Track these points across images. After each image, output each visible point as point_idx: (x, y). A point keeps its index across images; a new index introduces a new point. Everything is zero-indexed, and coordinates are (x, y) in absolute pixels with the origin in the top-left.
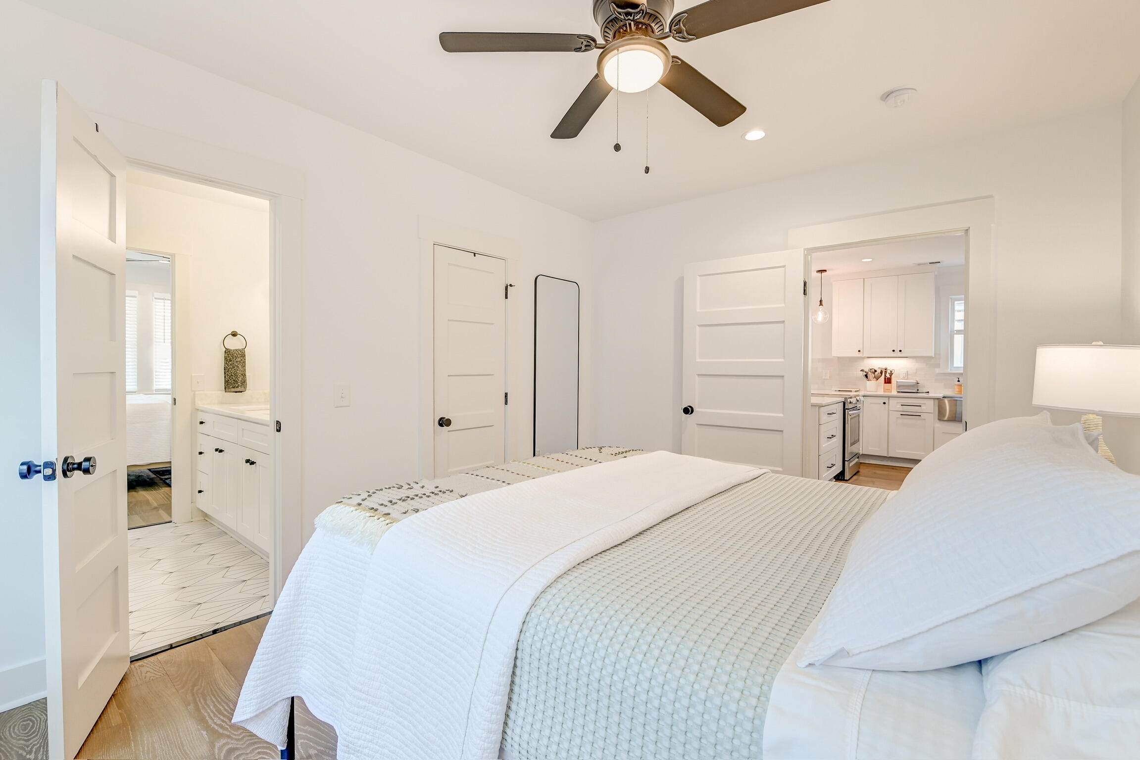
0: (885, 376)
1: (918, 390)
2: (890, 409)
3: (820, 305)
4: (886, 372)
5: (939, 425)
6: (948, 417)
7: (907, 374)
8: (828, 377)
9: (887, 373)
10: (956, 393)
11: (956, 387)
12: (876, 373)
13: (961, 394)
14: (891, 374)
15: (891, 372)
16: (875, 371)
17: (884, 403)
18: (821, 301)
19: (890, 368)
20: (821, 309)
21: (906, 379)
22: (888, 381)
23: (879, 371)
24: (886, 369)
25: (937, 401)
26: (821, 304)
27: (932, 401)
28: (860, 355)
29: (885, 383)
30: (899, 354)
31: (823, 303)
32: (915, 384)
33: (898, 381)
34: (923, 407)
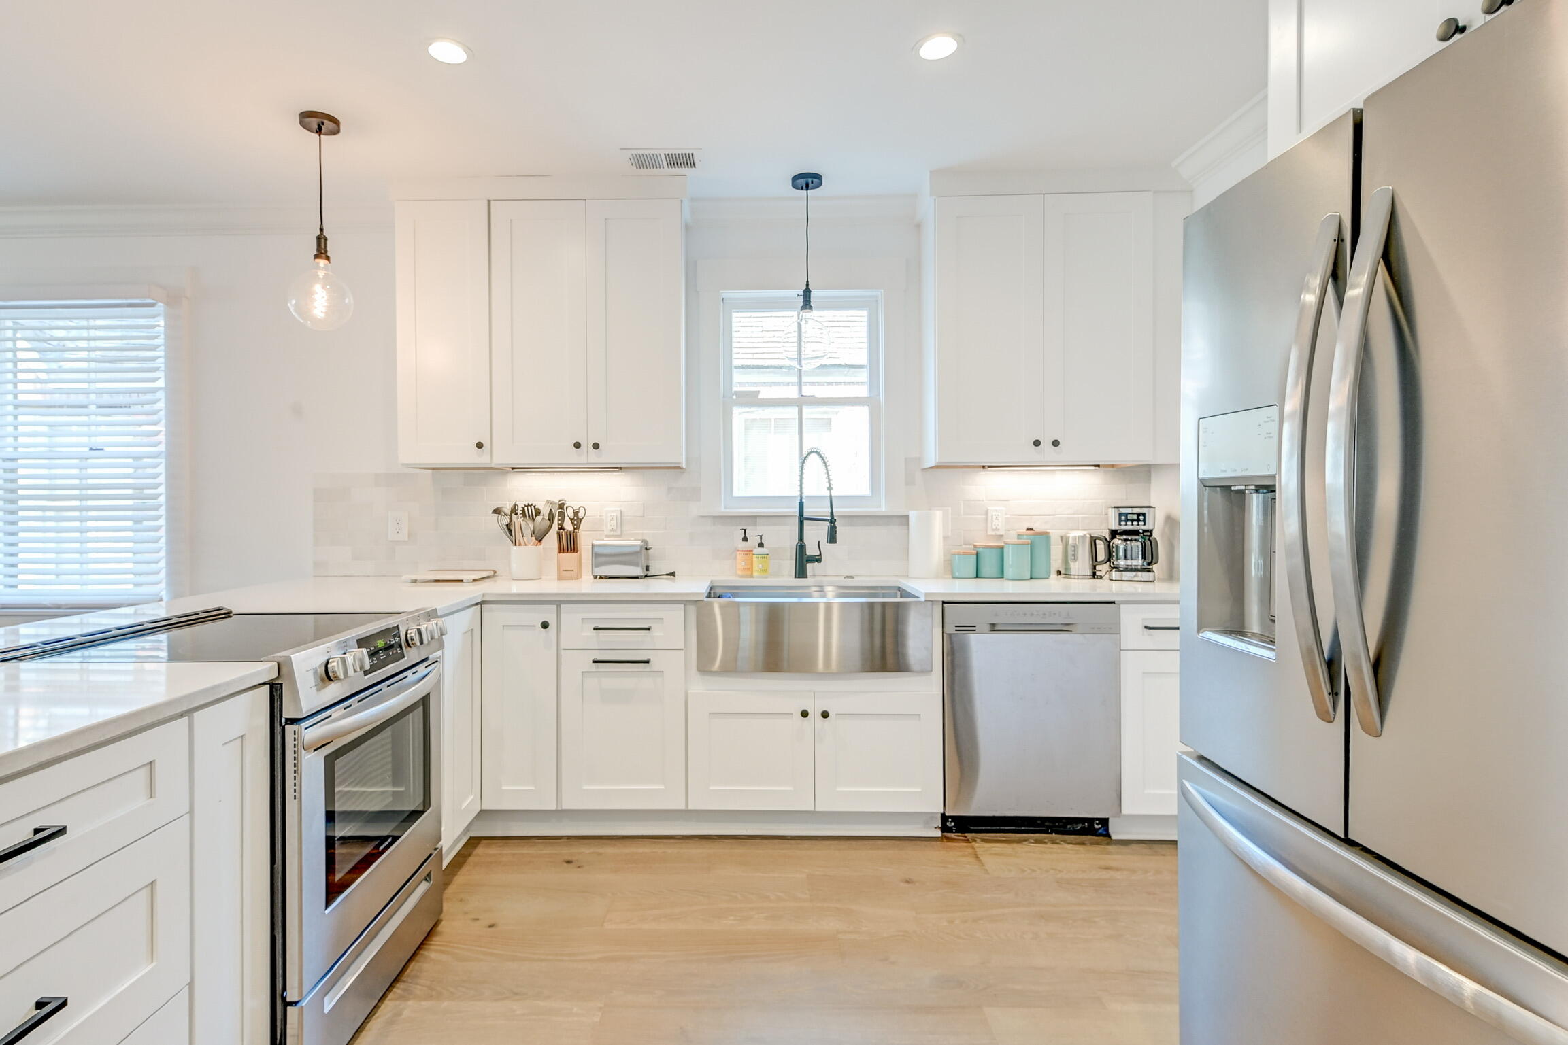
0: (561, 528)
1: (647, 569)
2: (563, 645)
3: (316, 257)
4: (562, 515)
5: (700, 687)
6: (720, 666)
7: (621, 520)
8: (404, 536)
9: (567, 519)
10: (740, 573)
11: (740, 556)
12: (539, 518)
13: (752, 576)
14: (577, 521)
15: (576, 513)
16: (538, 512)
17: (545, 625)
18: (321, 240)
19: (572, 503)
20: (321, 274)
21: (619, 537)
22: (569, 544)
23: (545, 512)
24: (561, 506)
25: (692, 610)
26: (321, 252)
27: (679, 611)
28: (481, 459)
29: (561, 550)
30: (594, 458)
31: (331, 250)
32: (638, 549)
33: (595, 542)
34: (657, 632)
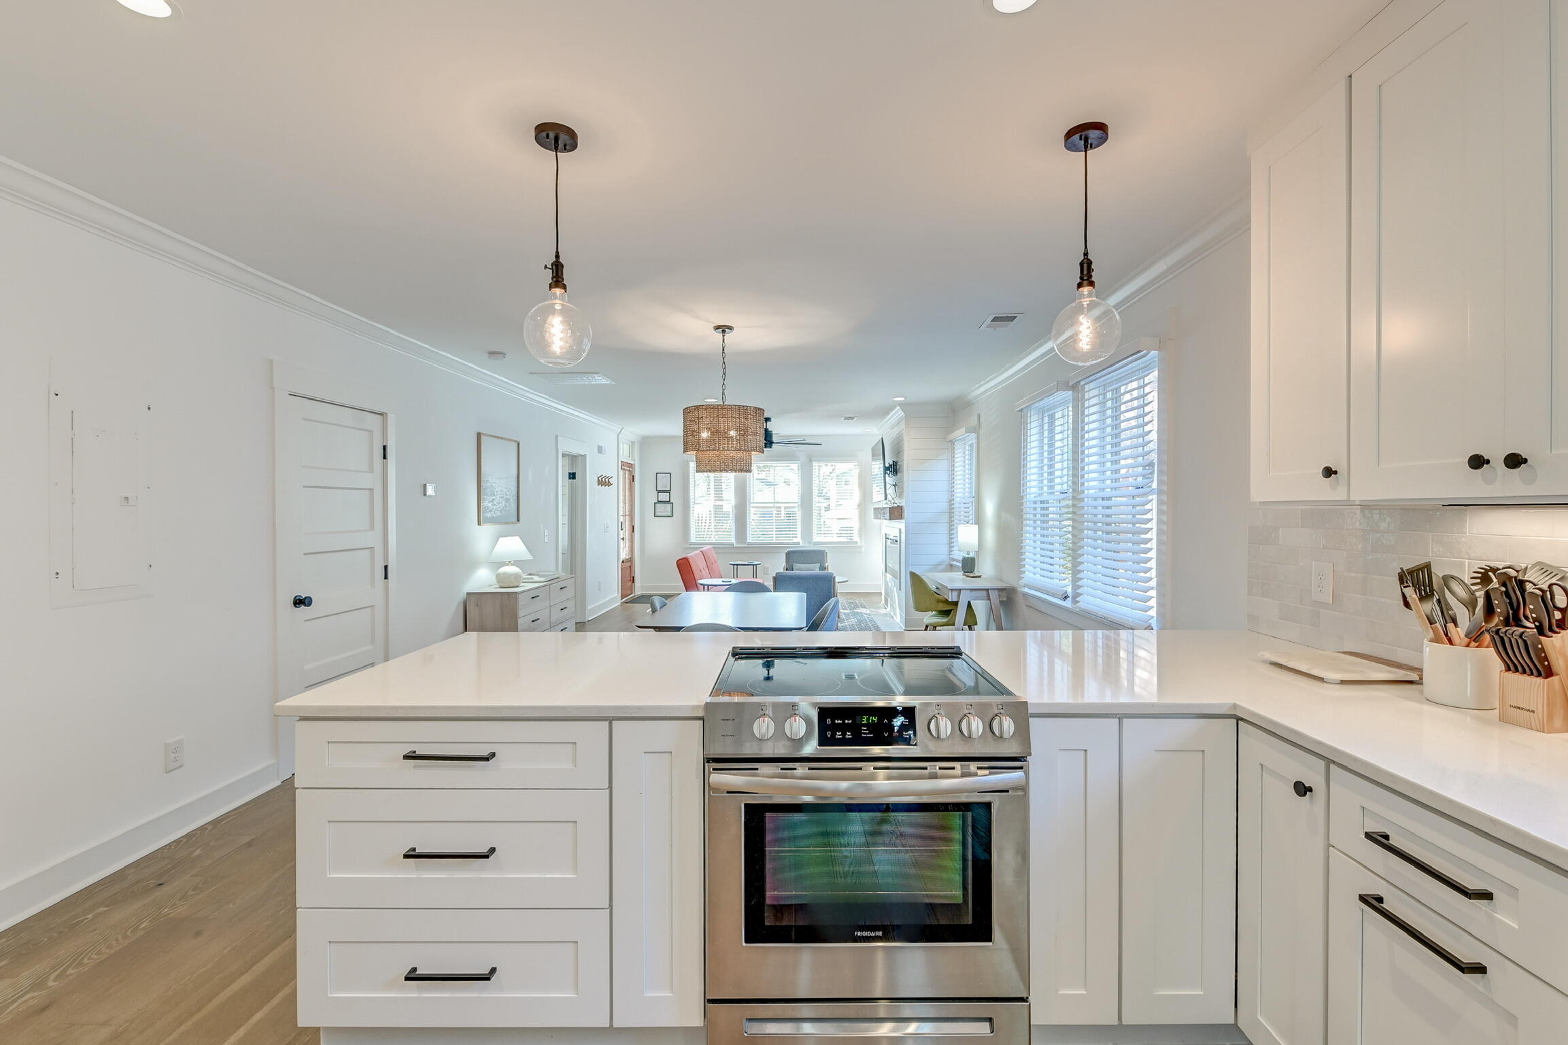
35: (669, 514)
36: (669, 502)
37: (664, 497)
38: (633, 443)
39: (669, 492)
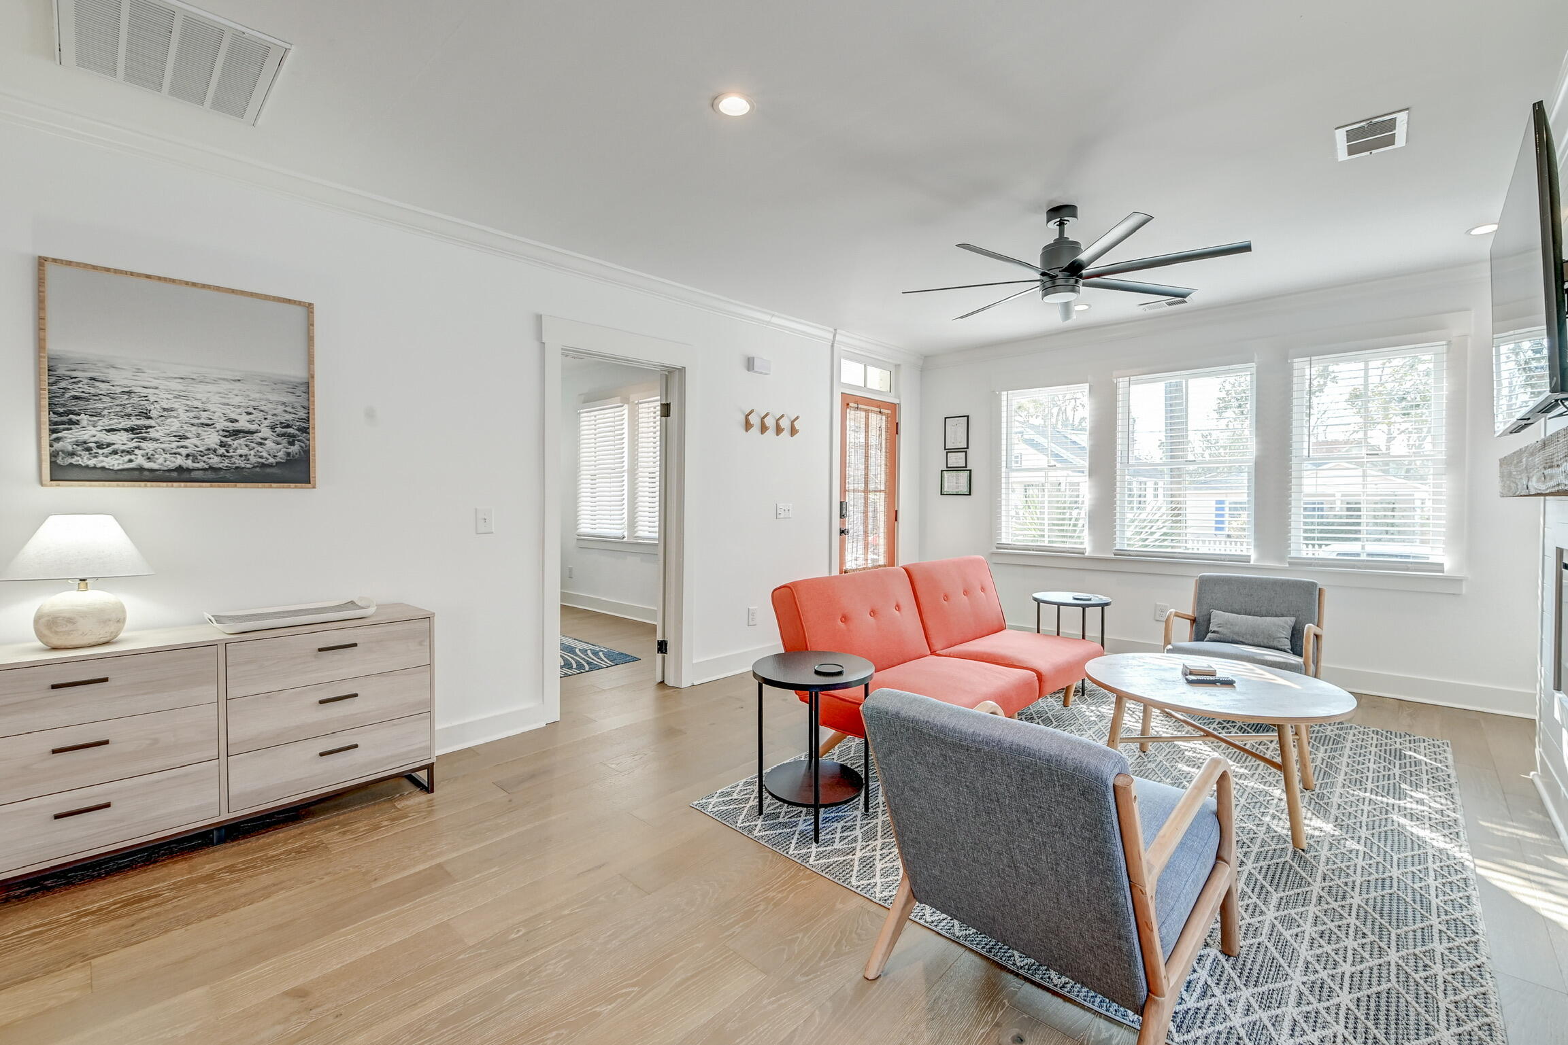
35: (965, 490)
36: (964, 468)
37: (957, 460)
38: (898, 366)
39: (965, 450)
